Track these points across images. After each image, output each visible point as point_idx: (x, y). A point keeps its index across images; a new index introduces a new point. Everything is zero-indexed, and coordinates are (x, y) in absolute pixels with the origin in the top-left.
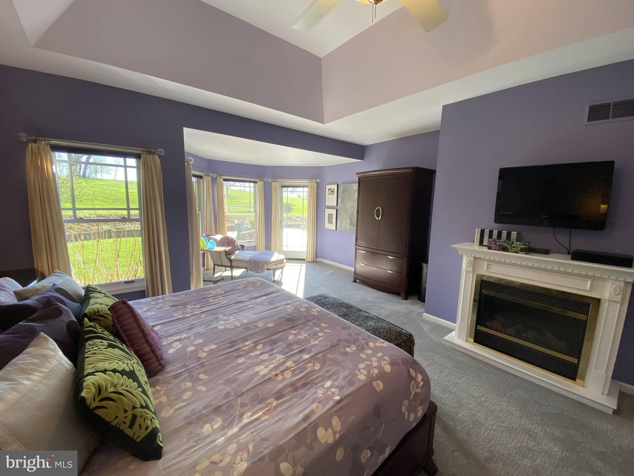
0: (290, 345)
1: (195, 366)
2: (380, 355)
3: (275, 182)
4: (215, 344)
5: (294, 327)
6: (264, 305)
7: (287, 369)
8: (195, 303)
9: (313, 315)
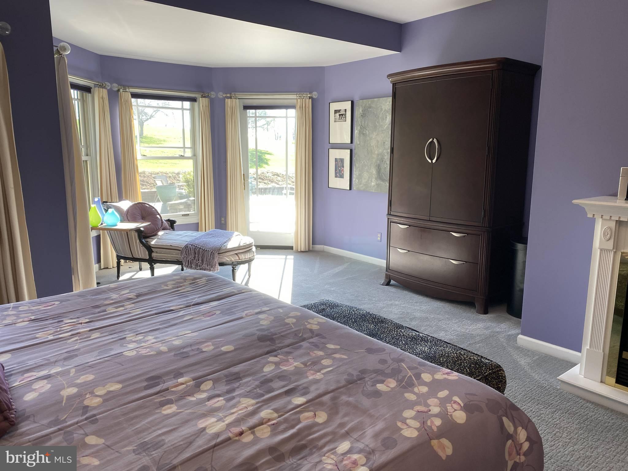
0: (266, 382)
1: (77, 423)
2: (443, 394)
3: (231, 98)
4: (120, 382)
5: (275, 350)
6: (214, 316)
7: (261, 423)
8: (78, 314)
9: (311, 331)
